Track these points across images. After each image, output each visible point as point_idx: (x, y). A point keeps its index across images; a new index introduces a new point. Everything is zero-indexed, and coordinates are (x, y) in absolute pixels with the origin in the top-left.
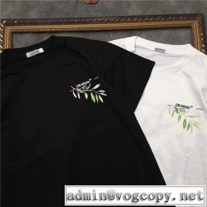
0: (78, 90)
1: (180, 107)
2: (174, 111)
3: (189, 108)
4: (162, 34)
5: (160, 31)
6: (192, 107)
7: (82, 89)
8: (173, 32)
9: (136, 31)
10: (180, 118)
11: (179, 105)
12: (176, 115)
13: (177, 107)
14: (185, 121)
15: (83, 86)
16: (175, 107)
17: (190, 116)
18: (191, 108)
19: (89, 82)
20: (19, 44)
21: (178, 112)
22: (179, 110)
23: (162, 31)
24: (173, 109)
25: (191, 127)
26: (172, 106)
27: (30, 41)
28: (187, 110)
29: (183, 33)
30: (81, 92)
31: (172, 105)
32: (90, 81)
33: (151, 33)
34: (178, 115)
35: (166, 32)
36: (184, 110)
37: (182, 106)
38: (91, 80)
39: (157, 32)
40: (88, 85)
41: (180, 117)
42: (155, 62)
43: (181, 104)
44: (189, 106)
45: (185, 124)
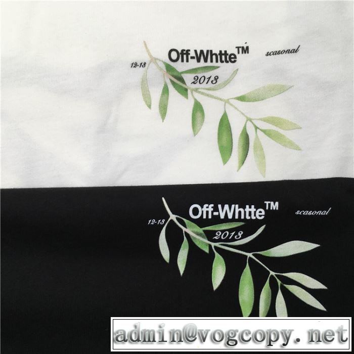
1: (193, 64)
2: (166, 91)
3: (232, 59)
6: (246, 50)
10: (199, 114)
11: (184, 54)
12: (180, 106)
13: (180, 66)
14: (224, 125)
16: (169, 68)
17: (242, 99)
18: (240, 57)
21: (184, 91)
22: (189, 78)
25: (259, 147)
26: (153, 66)
28: (224, 69)
31: (154, 60)
34: (189, 105)
36: (213, 74)
37: (201, 56)
41: (198, 109)
43: (194, 45)
44: (232, 50)
45: (225, 138)
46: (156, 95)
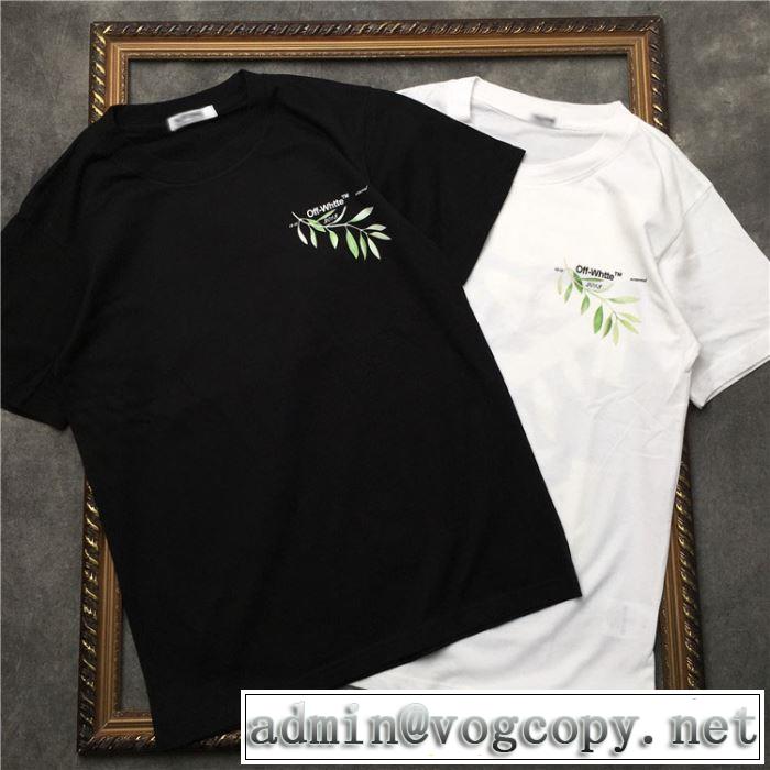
0: (312, 223)
1: (589, 276)
2: (571, 287)
3: (611, 277)
4: (548, 73)
5: (541, 64)
6: (620, 275)
7: (322, 222)
8: (579, 67)
9: (475, 63)
10: (586, 303)
11: (585, 269)
13: (581, 275)
14: (600, 312)
15: (327, 212)
16: (575, 275)
17: (612, 300)
18: (616, 277)
19: (341, 202)
20: (148, 91)
21: (581, 289)
22: (585, 283)
23: (549, 65)
24: (568, 279)
25: (616, 328)
26: (566, 273)
27: (179, 86)
28: (606, 282)
29: (606, 72)
30: (320, 228)
31: (568, 269)
32: (345, 200)
33: (517, 69)
35: (557, 69)
36: (599, 283)
37: (594, 272)
38: (347, 196)
39: (533, 66)
40: (339, 210)
41: (587, 300)
42: (524, 151)
43: (591, 266)
44: (612, 273)
45: (598, 321)
46: (565, 288)
